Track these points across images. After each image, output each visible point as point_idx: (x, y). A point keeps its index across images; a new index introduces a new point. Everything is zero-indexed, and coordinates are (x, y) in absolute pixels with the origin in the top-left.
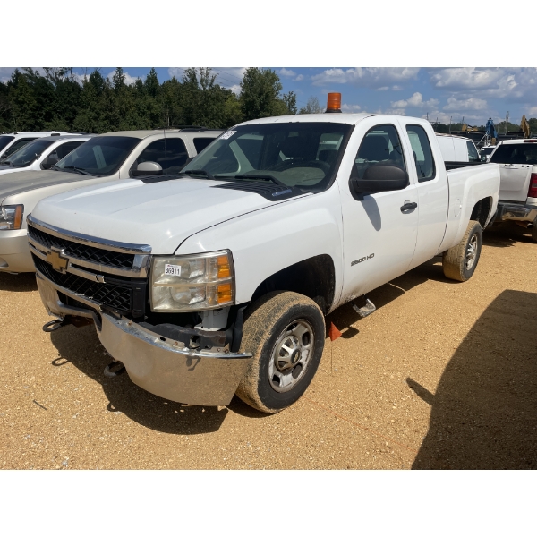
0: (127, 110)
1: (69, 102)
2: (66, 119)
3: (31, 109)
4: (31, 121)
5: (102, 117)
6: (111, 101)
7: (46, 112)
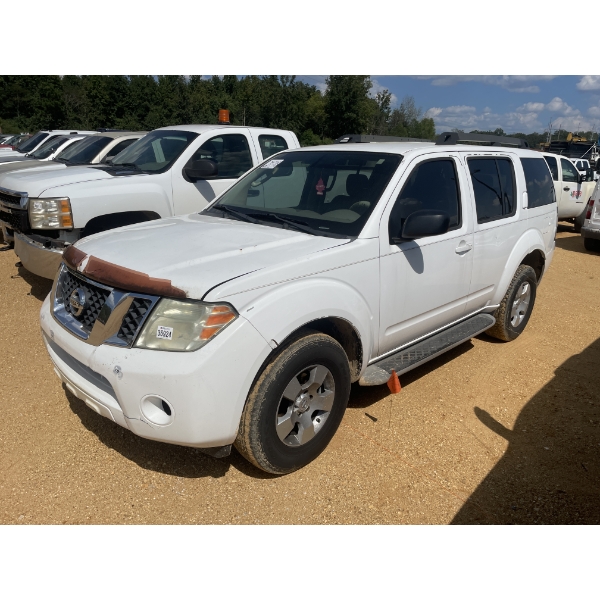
0: (201, 108)
1: (141, 98)
2: (139, 116)
3: (103, 104)
4: (102, 117)
5: (175, 114)
6: (184, 98)
7: (119, 108)
